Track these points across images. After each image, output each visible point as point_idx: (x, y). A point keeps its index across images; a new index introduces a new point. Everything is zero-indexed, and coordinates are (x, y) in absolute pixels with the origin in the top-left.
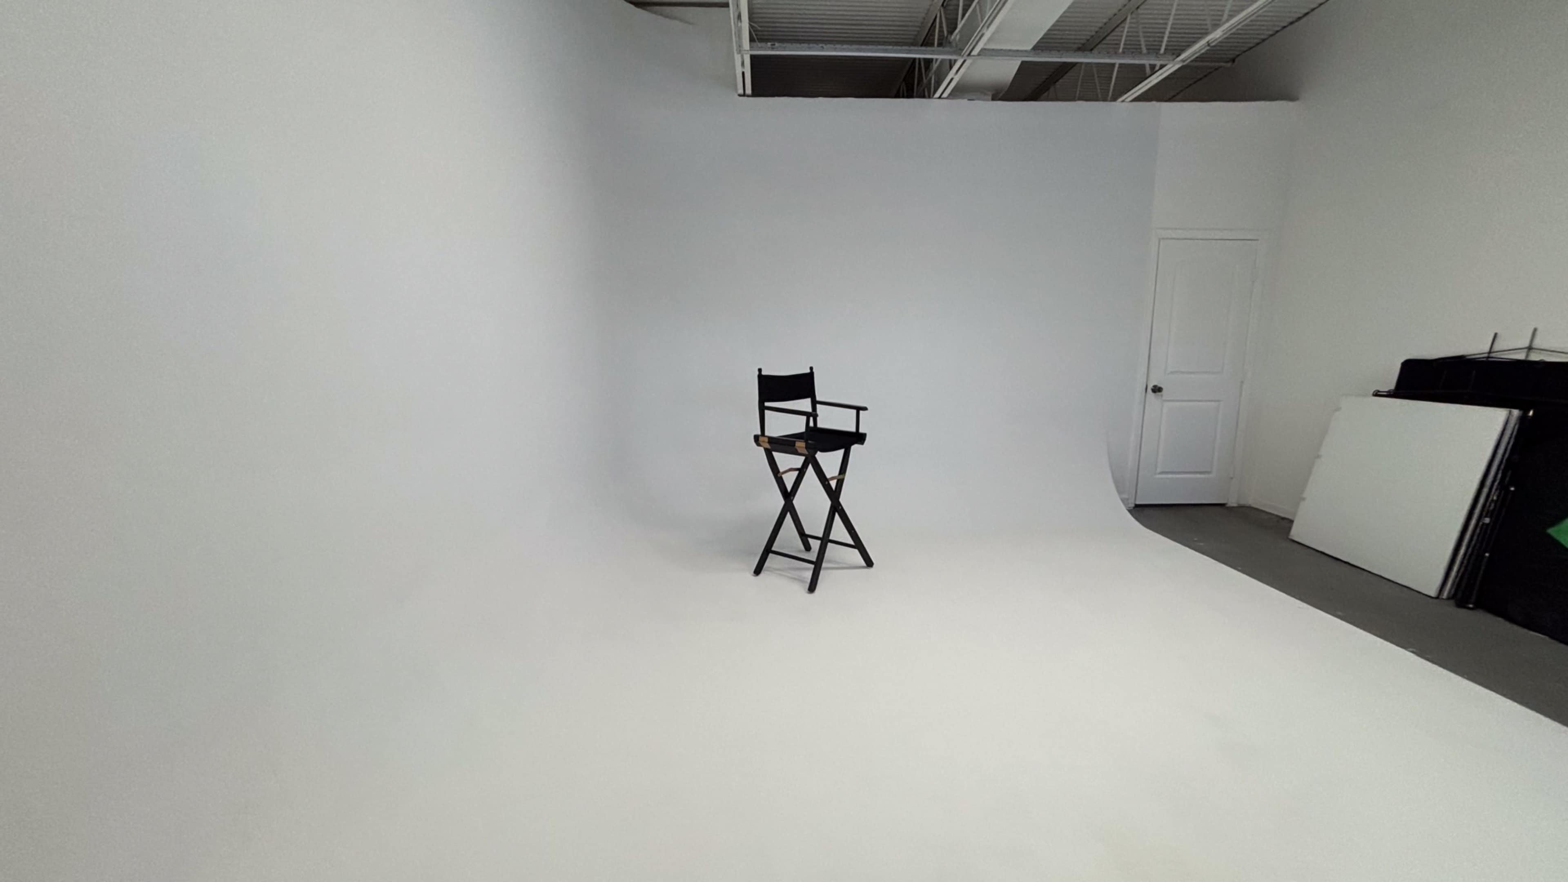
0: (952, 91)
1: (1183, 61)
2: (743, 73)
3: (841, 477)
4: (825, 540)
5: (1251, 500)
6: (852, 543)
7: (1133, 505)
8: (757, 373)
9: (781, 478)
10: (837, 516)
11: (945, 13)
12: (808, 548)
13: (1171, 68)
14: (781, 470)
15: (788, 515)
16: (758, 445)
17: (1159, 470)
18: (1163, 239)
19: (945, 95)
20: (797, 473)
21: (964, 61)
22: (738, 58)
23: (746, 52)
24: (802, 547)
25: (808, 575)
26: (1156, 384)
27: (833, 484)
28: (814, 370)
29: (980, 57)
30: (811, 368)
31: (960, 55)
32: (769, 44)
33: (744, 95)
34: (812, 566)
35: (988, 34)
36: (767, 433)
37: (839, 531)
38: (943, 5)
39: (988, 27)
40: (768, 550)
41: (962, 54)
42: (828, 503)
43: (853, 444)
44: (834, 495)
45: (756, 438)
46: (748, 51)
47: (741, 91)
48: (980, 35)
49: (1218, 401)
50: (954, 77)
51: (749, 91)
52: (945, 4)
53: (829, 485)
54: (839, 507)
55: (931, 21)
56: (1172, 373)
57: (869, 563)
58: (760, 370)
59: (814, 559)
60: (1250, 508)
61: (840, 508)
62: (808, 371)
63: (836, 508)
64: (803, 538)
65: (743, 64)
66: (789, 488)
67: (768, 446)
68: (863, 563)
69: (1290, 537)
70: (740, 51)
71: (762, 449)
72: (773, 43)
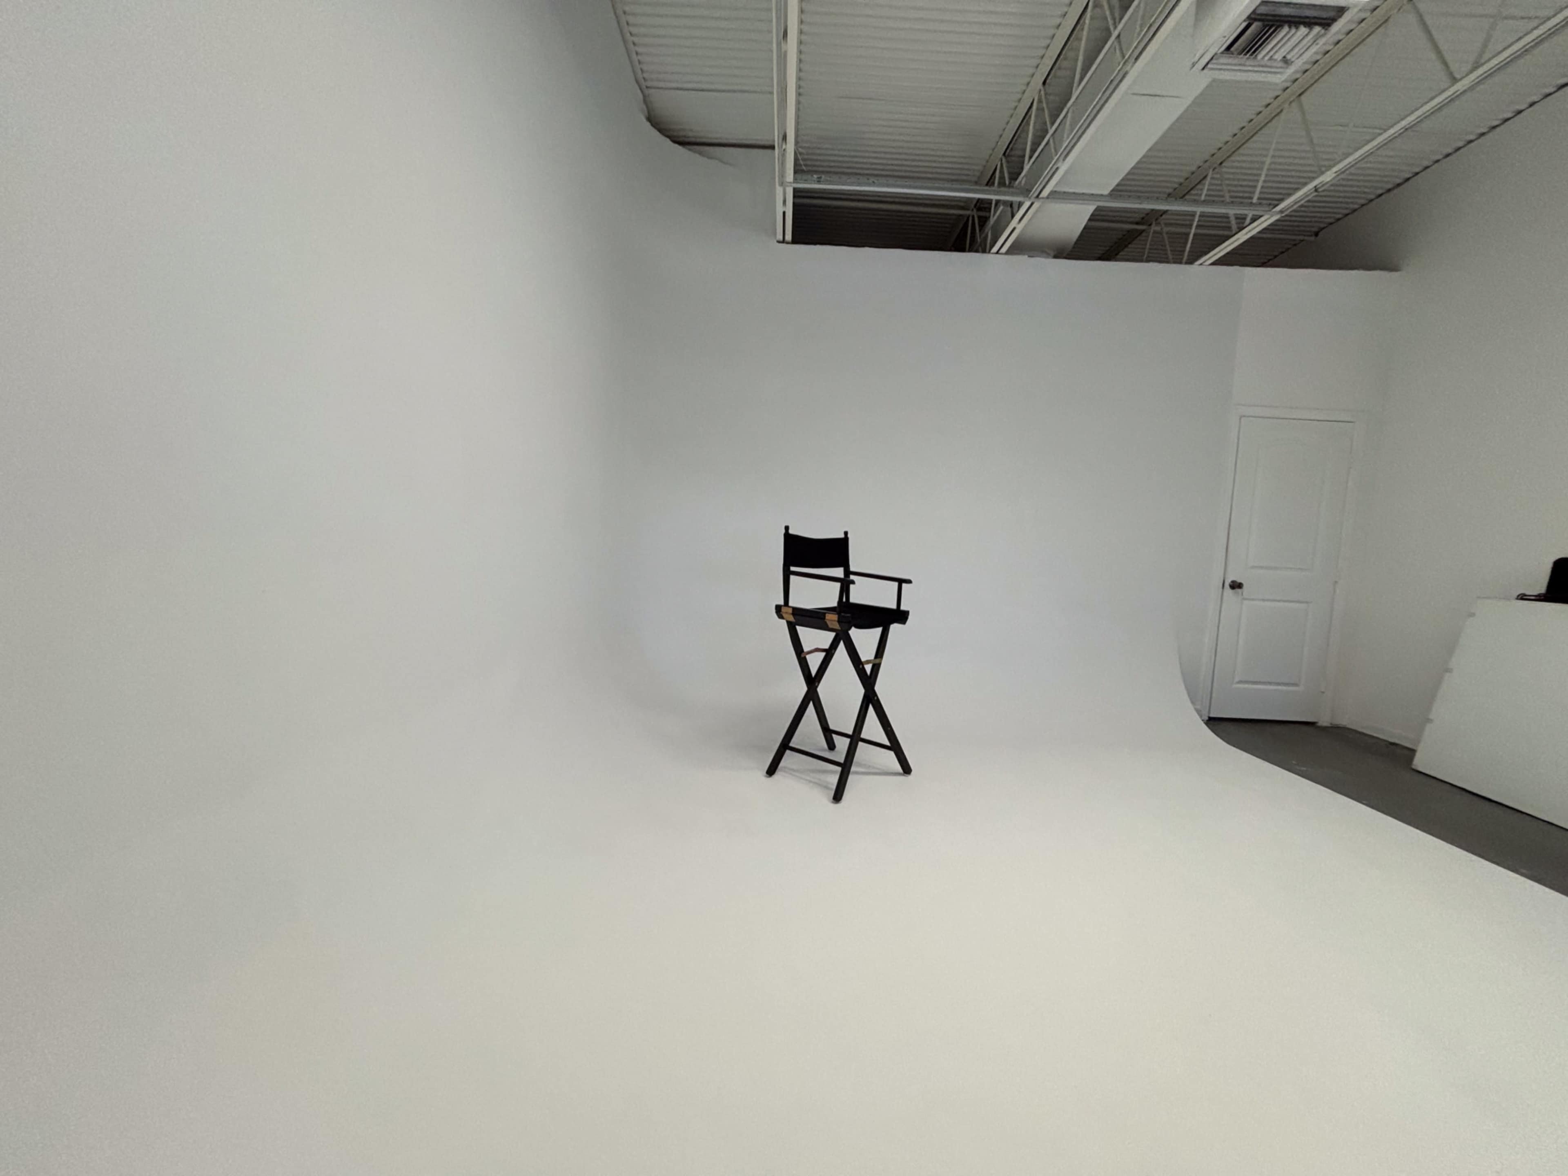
0: (1010, 247)
1: (1281, 212)
2: (784, 213)
3: (877, 661)
4: (855, 738)
5: (1344, 721)
6: (887, 743)
7: (1207, 718)
8: (783, 531)
9: (805, 658)
10: (871, 708)
11: (1008, 162)
12: (831, 746)
13: (1267, 221)
14: (806, 649)
15: (811, 706)
16: (781, 616)
17: (1237, 680)
18: (1244, 416)
19: (1004, 250)
20: (823, 654)
21: (1032, 204)
22: (779, 190)
23: (789, 184)
24: (825, 746)
25: (834, 780)
26: (1234, 579)
27: (868, 668)
28: (849, 536)
29: (1050, 200)
30: (846, 533)
31: (1027, 196)
32: (815, 176)
33: (783, 241)
34: (839, 769)
35: (1064, 167)
36: (791, 604)
37: (873, 729)
38: (1004, 154)
39: (1064, 160)
40: (785, 746)
41: (1030, 195)
42: (861, 691)
43: (893, 622)
44: (868, 681)
45: (778, 609)
46: (790, 183)
47: (780, 238)
48: (1054, 169)
49: (1307, 602)
50: (1017, 227)
51: (789, 237)
52: (1007, 154)
53: (864, 669)
54: (874, 698)
55: (991, 173)
56: (1253, 567)
57: (906, 769)
58: (787, 528)
59: (842, 761)
60: (1345, 729)
61: (876, 698)
62: (842, 536)
63: (870, 699)
64: (827, 734)
65: (784, 202)
66: (814, 671)
67: (792, 619)
68: (898, 768)
69: (1413, 767)
70: (782, 183)
71: (784, 622)
72: (819, 176)
